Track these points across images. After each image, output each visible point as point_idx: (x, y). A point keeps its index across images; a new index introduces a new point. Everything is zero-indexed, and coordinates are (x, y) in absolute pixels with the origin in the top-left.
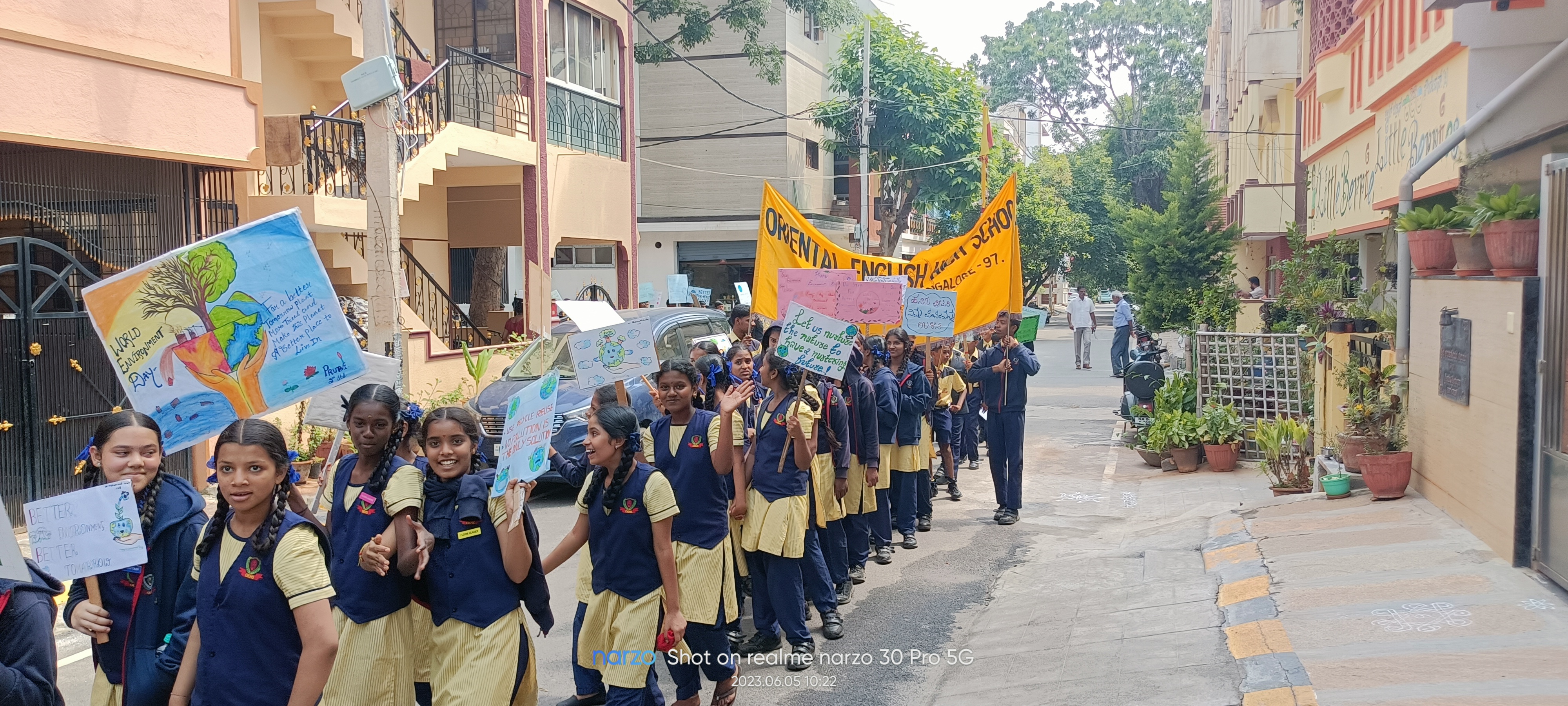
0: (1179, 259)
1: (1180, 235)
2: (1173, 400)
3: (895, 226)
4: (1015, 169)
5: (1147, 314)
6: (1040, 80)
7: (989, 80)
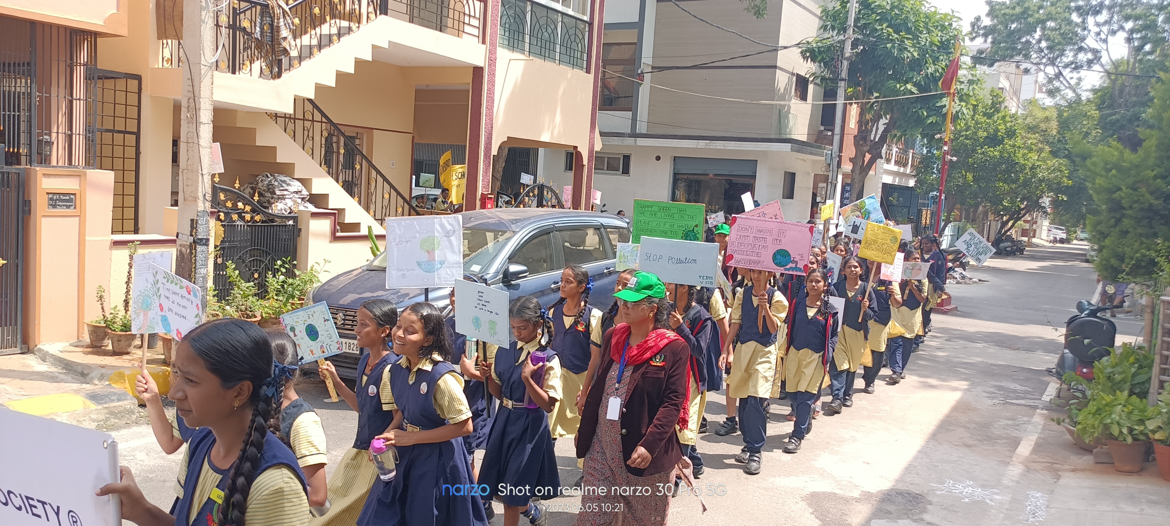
0: (1151, 205)
1: (1155, 177)
2: (1118, 378)
3: (868, 156)
4: (1000, 115)
5: (1104, 262)
6: (1039, 41)
7: (990, 40)
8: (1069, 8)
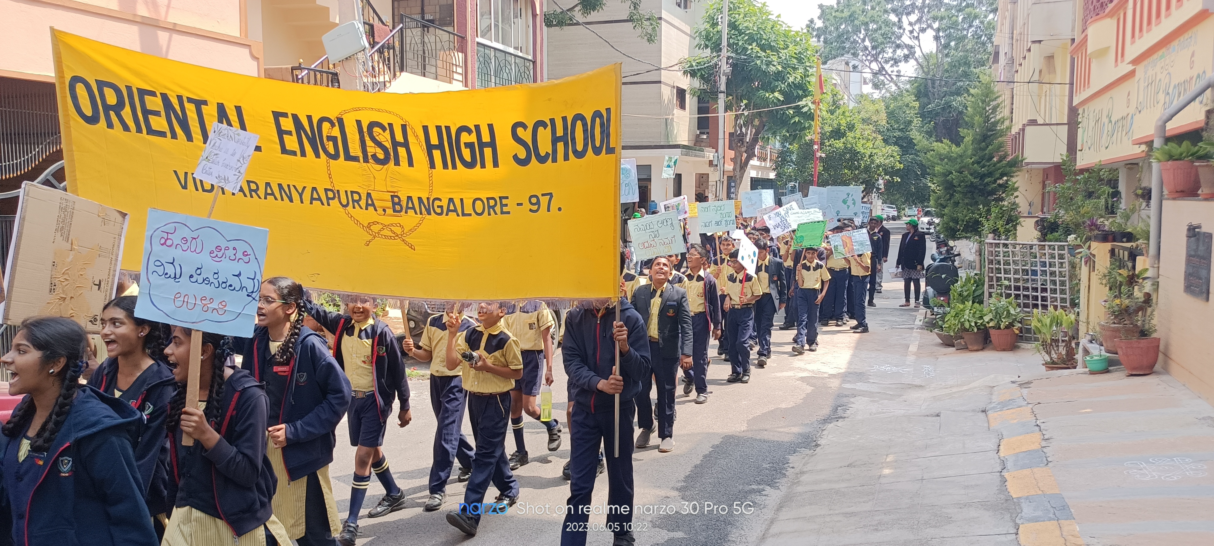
0: (972, 183)
1: (973, 163)
2: (965, 294)
3: (745, 155)
4: (841, 111)
5: (945, 226)
6: (863, 40)
7: (822, 39)
8: (886, 11)
